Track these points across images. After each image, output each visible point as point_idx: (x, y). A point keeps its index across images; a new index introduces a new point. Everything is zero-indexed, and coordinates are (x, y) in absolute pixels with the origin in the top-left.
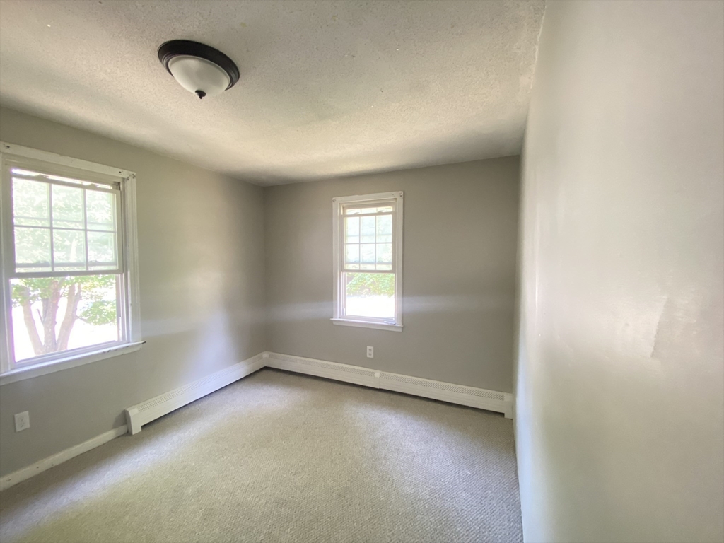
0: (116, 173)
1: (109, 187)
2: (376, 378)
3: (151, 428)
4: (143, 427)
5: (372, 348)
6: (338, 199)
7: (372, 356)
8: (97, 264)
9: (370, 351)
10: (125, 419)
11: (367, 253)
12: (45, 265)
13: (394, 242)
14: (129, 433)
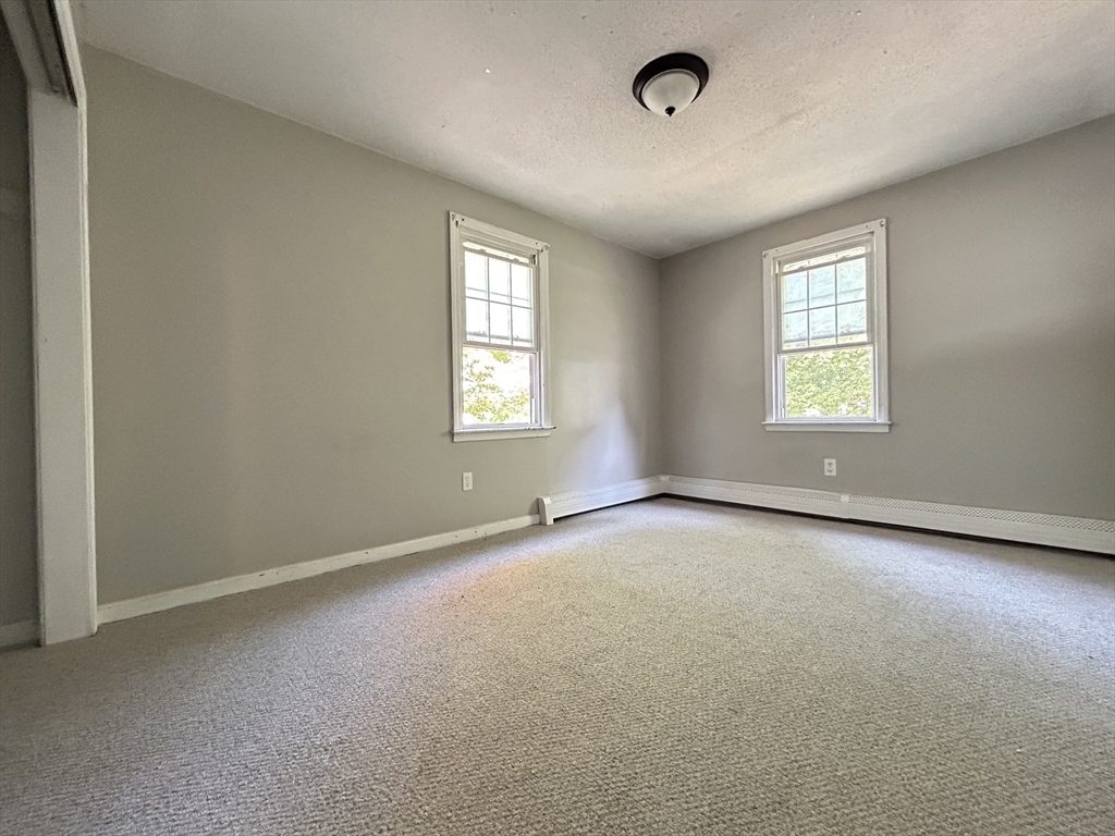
0: (534, 244)
1: (526, 260)
2: (844, 505)
3: (563, 523)
4: (555, 520)
5: (833, 461)
6: (772, 252)
7: (834, 474)
8: (517, 339)
9: (831, 467)
10: (538, 508)
11: (822, 322)
12: (483, 335)
13: (870, 299)
14: (542, 523)
